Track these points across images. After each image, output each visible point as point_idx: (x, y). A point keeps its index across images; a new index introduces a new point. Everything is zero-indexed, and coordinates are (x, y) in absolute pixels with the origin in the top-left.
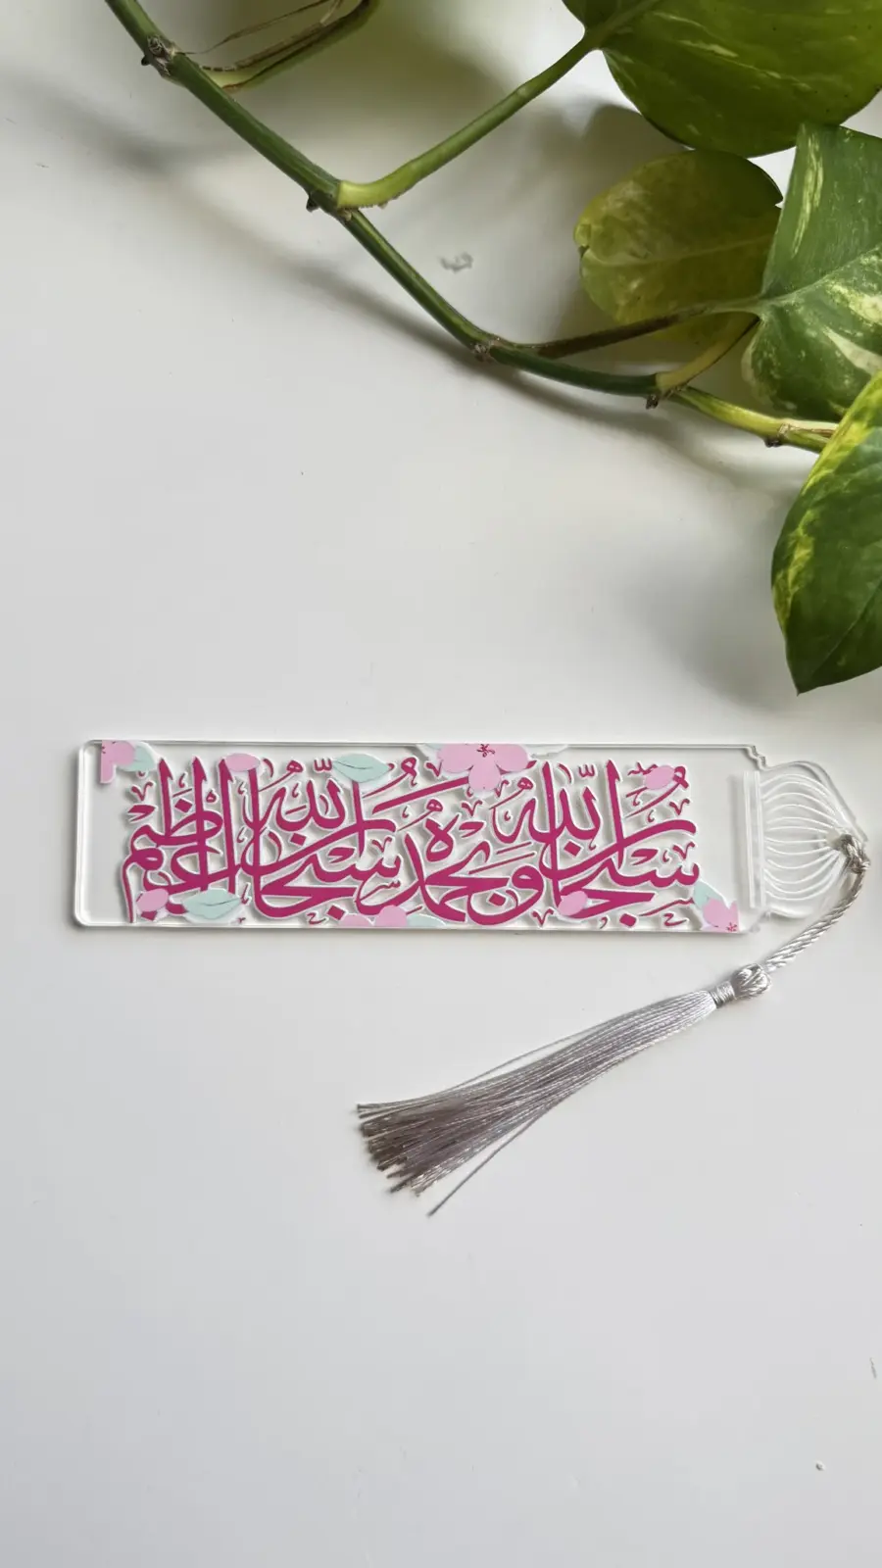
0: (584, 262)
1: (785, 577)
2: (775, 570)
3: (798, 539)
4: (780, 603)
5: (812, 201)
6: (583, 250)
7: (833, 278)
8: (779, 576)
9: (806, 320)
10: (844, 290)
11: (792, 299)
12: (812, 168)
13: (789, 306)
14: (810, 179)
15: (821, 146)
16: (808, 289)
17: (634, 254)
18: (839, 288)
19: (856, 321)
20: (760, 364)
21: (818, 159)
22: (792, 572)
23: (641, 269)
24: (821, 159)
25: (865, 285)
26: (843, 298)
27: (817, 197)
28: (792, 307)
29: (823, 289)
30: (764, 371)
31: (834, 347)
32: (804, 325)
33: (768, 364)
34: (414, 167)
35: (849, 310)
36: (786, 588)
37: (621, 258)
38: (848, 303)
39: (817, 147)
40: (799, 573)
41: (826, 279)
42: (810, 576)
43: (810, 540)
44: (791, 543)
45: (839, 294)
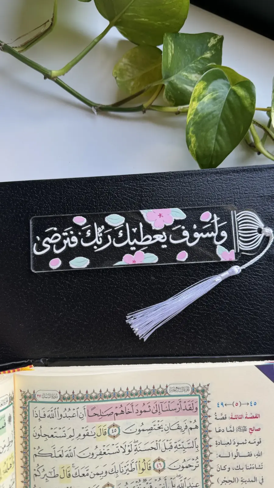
0: (117, 82)
2: (188, 146)
3: (191, 136)
5: (171, 52)
6: (116, 78)
7: (182, 71)
8: (190, 147)
9: (177, 83)
11: (172, 78)
12: (170, 44)
13: (172, 80)
14: (169, 47)
15: (172, 39)
16: (176, 75)
17: (129, 76)
18: (185, 73)
19: (191, 81)
20: (168, 97)
21: (171, 41)
22: (192, 145)
23: (133, 79)
24: (172, 42)
25: (192, 72)
27: (173, 51)
28: (173, 80)
29: (180, 75)
30: (170, 99)
31: (187, 89)
32: (177, 85)
33: (170, 97)
34: (71, 64)
35: (189, 79)
36: (192, 150)
37: (127, 78)
39: (171, 39)
41: (180, 72)
42: (197, 144)
43: (194, 135)
44: (189, 138)
45: (185, 75)
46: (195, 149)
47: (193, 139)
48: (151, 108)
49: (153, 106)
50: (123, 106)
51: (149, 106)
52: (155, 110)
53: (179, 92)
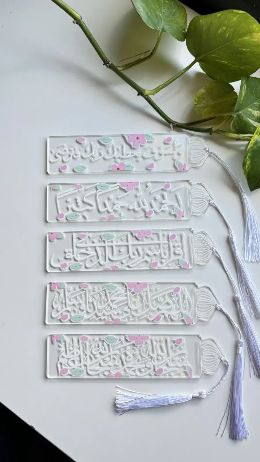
0: (196, 107)
1: (245, 168)
2: (243, 167)
3: (247, 160)
4: (245, 173)
5: (244, 93)
6: (196, 105)
7: (248, 108)
8: (244, 168)
9: (243, 116)
10: (251, 110)
11: (240, 112)
12: (244, 86)
14: (243, 88)
16: (243, 110)
18: (250, 110)
19: (254, 116)
20: (234, 126)
22: (247, 166)
23: (206, 107)
24: (245, 84)
25: (255, 109)
26: (251, 112)
28: (241, 114)
29: (247, 110)
30: (235, 127)
31: (249, 122)
32: (243, 118)
33: (235, 126)
34: (160, 87)
35: (252, 114)
36: (246, 170)
38: (252, 112)
39: (245, 81)
40: (248, 167)
41: (247, 108)
42: (250, 167)
43: (250, 159)
44: (246, 161)
45: (250, 111)
46: (248, 170)
47: (248, 162)
48: (218, 132)
49: (220, 130)
50: (194, 126)
51: (216, 130)
52: (220, 134)
53: (243, 123)
